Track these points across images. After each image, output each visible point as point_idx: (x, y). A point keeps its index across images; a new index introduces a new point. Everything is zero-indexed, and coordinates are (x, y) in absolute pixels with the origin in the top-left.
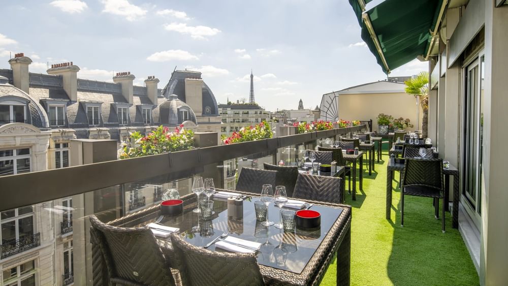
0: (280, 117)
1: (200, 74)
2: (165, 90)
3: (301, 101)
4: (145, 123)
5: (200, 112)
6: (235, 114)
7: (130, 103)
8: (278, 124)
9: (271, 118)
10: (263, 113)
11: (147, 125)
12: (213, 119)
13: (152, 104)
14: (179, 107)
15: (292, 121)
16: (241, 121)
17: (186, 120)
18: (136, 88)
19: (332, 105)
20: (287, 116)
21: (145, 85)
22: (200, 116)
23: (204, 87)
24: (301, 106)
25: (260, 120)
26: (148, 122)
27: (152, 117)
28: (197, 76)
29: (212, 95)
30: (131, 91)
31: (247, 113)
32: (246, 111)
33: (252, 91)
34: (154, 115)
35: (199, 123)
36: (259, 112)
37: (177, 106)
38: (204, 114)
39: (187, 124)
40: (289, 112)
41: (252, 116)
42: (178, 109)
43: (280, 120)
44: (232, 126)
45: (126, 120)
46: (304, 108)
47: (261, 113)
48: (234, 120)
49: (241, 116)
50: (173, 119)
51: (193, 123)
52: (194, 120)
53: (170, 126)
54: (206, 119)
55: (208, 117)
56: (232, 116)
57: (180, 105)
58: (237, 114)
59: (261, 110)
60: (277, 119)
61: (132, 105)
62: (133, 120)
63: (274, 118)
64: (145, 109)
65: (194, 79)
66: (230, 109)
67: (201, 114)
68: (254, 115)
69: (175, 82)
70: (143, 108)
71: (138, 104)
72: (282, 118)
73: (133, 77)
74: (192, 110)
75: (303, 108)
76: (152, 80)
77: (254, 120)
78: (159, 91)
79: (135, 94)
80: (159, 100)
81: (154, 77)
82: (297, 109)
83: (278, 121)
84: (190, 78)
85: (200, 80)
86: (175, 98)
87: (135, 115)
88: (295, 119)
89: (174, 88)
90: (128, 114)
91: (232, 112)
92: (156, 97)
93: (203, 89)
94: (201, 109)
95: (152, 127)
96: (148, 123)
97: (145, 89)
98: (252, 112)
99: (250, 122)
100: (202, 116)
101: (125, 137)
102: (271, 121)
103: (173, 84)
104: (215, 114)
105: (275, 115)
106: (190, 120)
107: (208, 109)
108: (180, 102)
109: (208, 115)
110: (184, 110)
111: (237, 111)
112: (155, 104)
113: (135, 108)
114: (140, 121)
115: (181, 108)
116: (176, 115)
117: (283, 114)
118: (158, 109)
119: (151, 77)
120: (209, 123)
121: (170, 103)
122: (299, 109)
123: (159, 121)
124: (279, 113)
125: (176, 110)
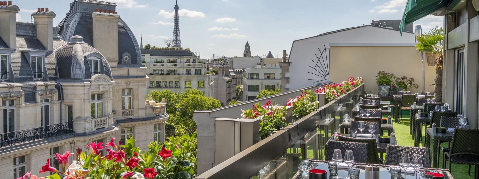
0: (220, 68)
1: (114, 6)
2: (62, 28)
3: (247, 45)
4: (35, 77)
5: (115, 61)
6: (157, 62)
7: (12, 47)
8: (216, 76)
9: (208, 69)
10: (197, 61)
11: (37, 80)
12: (133, 71)
13: (45, 49)
14: (87, 54)
15: (236, 72)
16: (165, 72)
17: (96, 73)
18: (20, 25)
19: (321, 60)
20: (229, 66)
21: (33, 20)
22: (115, 67)
23: (120, 24)
24: (247, 52)
25: (193, 71)
26: (40, 76)
27: (45, 68)
28: (111, 8)
29: (132, 37)
30: (13, 30)
31: (174, 62)
32: (172, 58)
33: (176, 28)
34: (48, 66)
35: (115, 77)
36: (191, 60)
37: (84, 53)
38: (121, 63)
39: (98, 78)
40: (231, 60)
41: (181, 65)
42: (85, 57)
43: (220, 71)
44: (152, 80)
45: (6, 73)
46: (252, 55)
47: (194, 61)
48: (155, 71)
49: (165, 65)
50: (78, 72)
51: (107, 77)
52: (108, 74)
53: (74, 82)
54: (124, 72)
55: (127, 69)
56: (152, 65)
57: (87, 51)
58: (160, 62)
59: (194, 58)
60: (216, 70)
61: (15, 50)
62: (17, 74)
63: (211, 68)
64: (35, 57)
65: (107, 14)
66: (149, 55)
67: (116, 64)
68: (185, 65)
69: (77, 18)
70: (32, 55)
71: (23, 49)
72: (223, 68)
73: (16, 9)
74: (105, 59)
75: (250, 55)
76: (44, 14)
77: (184, 71)
78: (54, 29)
79: (19, 33)
80: (55, 42)
81: (47, 9)
82: (242, 56)
83: (217, 73)
84: (100, 12)
85: (115, 14)
86: (80, 40)
87: (19, 65)
88: (240, 70)
89: (75, 25)
90: (10, 64)
91: (153, 60)
92: (50, 38)
93: (119, 28)
94: (116, 56)
95: (46, 83)
96: (38, 77)
97: (33, 27)
98: (181, 60)
99: (179, 74)
100: (118, 67)
101: (5, 98)
102: (208, 73)
103: (74, 19)
104: (136, 63)
105: (211, 64)
106: (102, 72)
107: (127, 57)
108: (87, 46)
109: (127, 65)
110: (93, 58)
111: (159, 58)
112: (49, 49)
113: (20, 54)
114: (28, 75)
115: (90, 55)
116: (83, 66)
117: (223, 62)
118: (53, 56)
119: (43, 10)
120: (128, 77)
121: (72, 48)
122: (245, 55)
123: (56, 74)
124: (217, 62)
125: (83, 58)
